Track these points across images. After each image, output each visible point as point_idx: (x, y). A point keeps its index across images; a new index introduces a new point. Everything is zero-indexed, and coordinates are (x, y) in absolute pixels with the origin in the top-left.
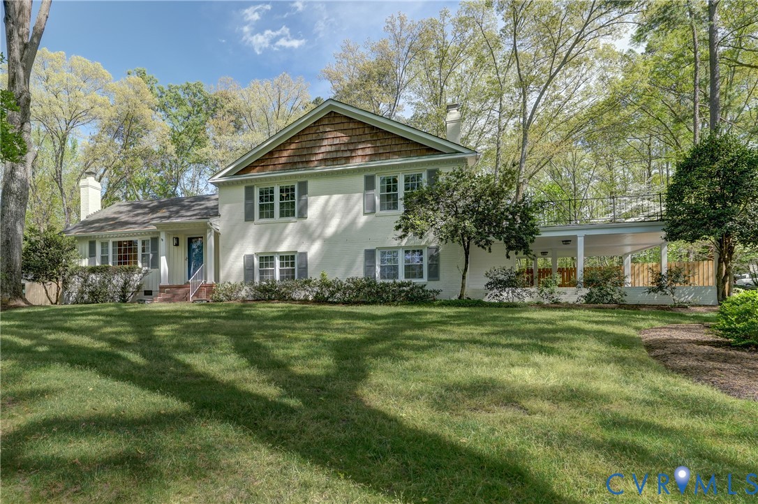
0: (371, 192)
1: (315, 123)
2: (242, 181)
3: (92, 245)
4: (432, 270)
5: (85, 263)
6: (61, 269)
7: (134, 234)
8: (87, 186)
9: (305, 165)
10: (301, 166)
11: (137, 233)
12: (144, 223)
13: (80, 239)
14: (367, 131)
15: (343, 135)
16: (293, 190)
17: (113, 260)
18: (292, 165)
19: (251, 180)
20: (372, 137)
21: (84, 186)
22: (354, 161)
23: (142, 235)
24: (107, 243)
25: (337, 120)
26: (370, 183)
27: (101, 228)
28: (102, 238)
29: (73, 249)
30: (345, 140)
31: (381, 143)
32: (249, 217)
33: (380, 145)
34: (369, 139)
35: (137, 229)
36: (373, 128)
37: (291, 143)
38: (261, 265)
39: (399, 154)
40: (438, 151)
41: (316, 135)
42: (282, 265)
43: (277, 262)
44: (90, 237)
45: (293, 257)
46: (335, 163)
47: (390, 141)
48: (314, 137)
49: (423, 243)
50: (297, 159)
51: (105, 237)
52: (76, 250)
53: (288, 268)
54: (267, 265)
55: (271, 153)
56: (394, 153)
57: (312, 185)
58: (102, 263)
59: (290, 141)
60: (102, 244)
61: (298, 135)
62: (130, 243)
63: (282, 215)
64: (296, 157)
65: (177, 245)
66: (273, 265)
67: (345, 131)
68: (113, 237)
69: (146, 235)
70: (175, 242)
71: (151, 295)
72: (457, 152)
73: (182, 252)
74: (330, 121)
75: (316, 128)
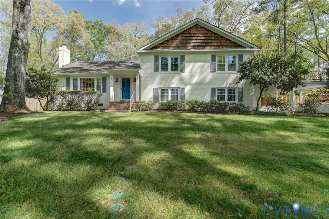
0: (214, 62)
1: (189, 29)
2: (153, 53)
3: (68, 79)
4: (240, 98)
5: (64, 89)
6: (51, 91)
7: (92, 75)
8: (63, 50)
9: (184, 48)
10: (182, 48)
11: (94, 75)
12: (100, 70)
13: (60, 76)
14: (213, 35)
15: (202, 36)
16: (177, 59)
17: (80, 88)
18: (178, 47)
19: (158, 52)
20: (215, 38)
21: (61, 51)
22: (207, 48)
23: (97, 76)
24: (77, 79)
25: (199, 29)
26: (213, 59)
27: (74, 72)
28: (74, 76)
29: (57, 81)
30: (203, 38)
31: (219, 41)
32: (156, 70)
33: (218, 42)
34: (214, 38)
35: (95, 73)
36: (215, 34)
37: (177, 37)
38: (161, 93)
39: (227, 46)
40: (243, 47)
41: (190, 34)
42: (172, 93)
43: (170, 92)
44: (67, 75)
45: (177, 90)
46: (198, 48)
47: (223, 40)
48: (188, 35)
49: (236, 86)
50: (180, 45)
51: (76, 76)
52: (59, 82)
53: (174, 95)
54: (164, 93)
55: (168, 41)
56: (225, 46)
57: (187, 57)
58: (74, 90)
59: (177, 36)
60: (74, 79)
61: (181, 33)
62: (90, 80)
63: (172, 70)
64: (180, 44)
65: (117, 82)
66: (167, 93)
67: (203, 34)
68: (80, 76)
69: (99, 76)
70: (116, 80)
71: (102, 106)
72: (252, 48)
73: (120, 85)
74: (196, 29)
75: (189, 31)
